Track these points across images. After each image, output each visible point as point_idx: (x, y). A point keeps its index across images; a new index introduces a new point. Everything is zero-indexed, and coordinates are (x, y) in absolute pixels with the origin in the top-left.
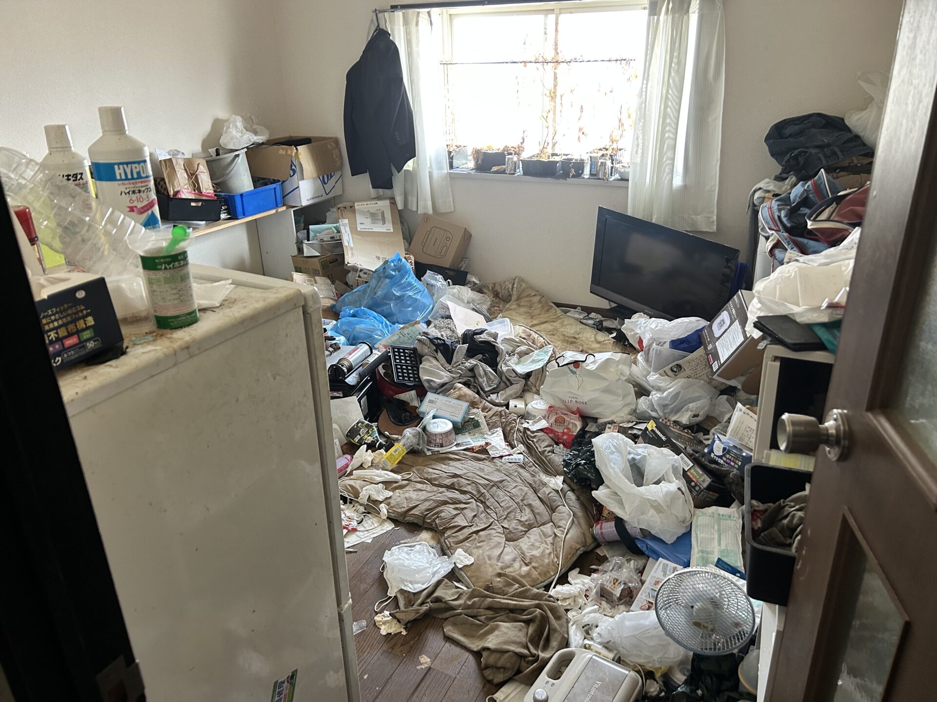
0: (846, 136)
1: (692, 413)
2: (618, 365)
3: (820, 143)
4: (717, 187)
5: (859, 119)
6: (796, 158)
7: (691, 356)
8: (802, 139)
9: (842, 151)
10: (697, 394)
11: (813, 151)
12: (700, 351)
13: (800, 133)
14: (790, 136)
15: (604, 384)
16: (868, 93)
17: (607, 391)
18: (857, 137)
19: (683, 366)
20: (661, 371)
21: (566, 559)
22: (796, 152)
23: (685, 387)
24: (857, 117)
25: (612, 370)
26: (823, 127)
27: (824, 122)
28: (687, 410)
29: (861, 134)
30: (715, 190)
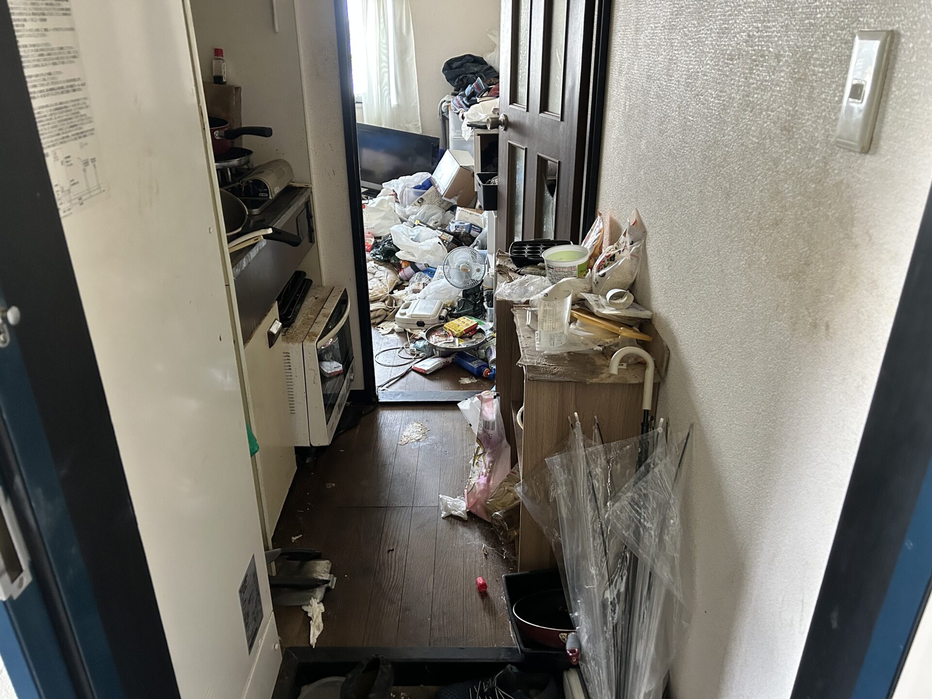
0: (486, 67)
1: (435, 221)
2: (388, 203)
3: (473, 71)
4: (418, 103)
5: (490, 57)
6: (462, 80)
7: (427, 192)
8: (463, 69)
9: (485, 75)
10: (435, 211)
11: (470, 76)
12: (432, 188)
13: (462, 66)
14: (456, 68)
15: (383, 214)
16: (493, 42)
17: (384, 218)
18: (491, 67)
19: (424, 199)
20: (413, 204)
21: (391, 285)
22: (461, 77)
23: (429, 209)
24: (489, 56)
25: (385, 206)
26: (473, 62)
27: (473, 59)
28: (431, 220)
29: (493, 66)
30: (417, 106)
